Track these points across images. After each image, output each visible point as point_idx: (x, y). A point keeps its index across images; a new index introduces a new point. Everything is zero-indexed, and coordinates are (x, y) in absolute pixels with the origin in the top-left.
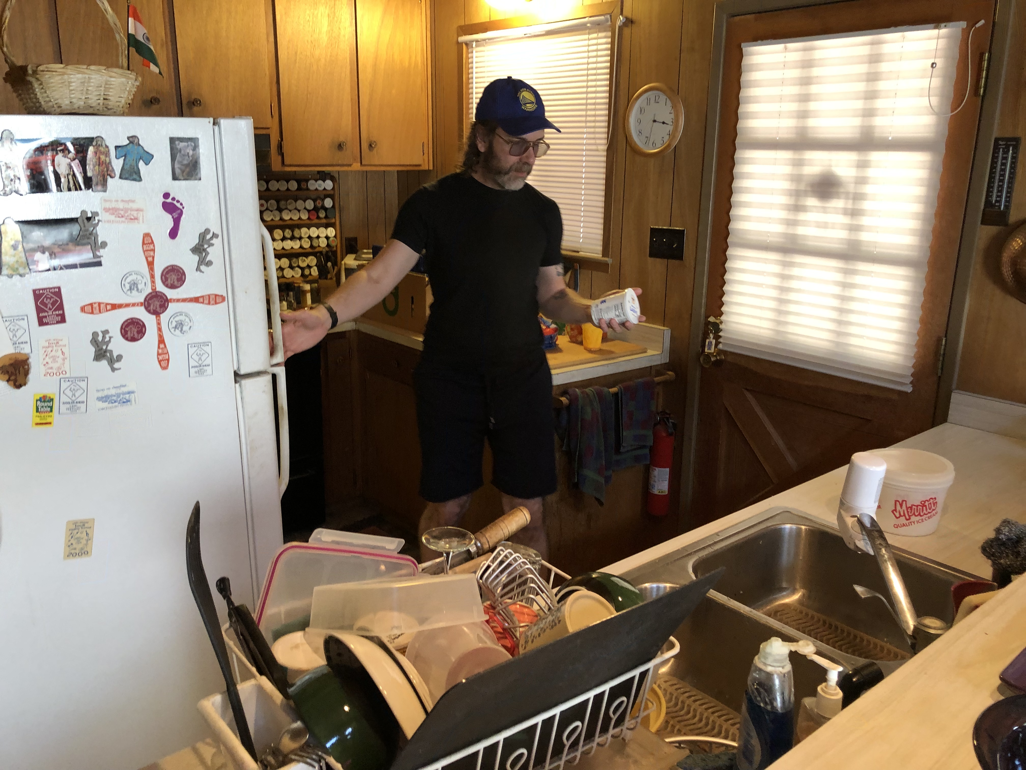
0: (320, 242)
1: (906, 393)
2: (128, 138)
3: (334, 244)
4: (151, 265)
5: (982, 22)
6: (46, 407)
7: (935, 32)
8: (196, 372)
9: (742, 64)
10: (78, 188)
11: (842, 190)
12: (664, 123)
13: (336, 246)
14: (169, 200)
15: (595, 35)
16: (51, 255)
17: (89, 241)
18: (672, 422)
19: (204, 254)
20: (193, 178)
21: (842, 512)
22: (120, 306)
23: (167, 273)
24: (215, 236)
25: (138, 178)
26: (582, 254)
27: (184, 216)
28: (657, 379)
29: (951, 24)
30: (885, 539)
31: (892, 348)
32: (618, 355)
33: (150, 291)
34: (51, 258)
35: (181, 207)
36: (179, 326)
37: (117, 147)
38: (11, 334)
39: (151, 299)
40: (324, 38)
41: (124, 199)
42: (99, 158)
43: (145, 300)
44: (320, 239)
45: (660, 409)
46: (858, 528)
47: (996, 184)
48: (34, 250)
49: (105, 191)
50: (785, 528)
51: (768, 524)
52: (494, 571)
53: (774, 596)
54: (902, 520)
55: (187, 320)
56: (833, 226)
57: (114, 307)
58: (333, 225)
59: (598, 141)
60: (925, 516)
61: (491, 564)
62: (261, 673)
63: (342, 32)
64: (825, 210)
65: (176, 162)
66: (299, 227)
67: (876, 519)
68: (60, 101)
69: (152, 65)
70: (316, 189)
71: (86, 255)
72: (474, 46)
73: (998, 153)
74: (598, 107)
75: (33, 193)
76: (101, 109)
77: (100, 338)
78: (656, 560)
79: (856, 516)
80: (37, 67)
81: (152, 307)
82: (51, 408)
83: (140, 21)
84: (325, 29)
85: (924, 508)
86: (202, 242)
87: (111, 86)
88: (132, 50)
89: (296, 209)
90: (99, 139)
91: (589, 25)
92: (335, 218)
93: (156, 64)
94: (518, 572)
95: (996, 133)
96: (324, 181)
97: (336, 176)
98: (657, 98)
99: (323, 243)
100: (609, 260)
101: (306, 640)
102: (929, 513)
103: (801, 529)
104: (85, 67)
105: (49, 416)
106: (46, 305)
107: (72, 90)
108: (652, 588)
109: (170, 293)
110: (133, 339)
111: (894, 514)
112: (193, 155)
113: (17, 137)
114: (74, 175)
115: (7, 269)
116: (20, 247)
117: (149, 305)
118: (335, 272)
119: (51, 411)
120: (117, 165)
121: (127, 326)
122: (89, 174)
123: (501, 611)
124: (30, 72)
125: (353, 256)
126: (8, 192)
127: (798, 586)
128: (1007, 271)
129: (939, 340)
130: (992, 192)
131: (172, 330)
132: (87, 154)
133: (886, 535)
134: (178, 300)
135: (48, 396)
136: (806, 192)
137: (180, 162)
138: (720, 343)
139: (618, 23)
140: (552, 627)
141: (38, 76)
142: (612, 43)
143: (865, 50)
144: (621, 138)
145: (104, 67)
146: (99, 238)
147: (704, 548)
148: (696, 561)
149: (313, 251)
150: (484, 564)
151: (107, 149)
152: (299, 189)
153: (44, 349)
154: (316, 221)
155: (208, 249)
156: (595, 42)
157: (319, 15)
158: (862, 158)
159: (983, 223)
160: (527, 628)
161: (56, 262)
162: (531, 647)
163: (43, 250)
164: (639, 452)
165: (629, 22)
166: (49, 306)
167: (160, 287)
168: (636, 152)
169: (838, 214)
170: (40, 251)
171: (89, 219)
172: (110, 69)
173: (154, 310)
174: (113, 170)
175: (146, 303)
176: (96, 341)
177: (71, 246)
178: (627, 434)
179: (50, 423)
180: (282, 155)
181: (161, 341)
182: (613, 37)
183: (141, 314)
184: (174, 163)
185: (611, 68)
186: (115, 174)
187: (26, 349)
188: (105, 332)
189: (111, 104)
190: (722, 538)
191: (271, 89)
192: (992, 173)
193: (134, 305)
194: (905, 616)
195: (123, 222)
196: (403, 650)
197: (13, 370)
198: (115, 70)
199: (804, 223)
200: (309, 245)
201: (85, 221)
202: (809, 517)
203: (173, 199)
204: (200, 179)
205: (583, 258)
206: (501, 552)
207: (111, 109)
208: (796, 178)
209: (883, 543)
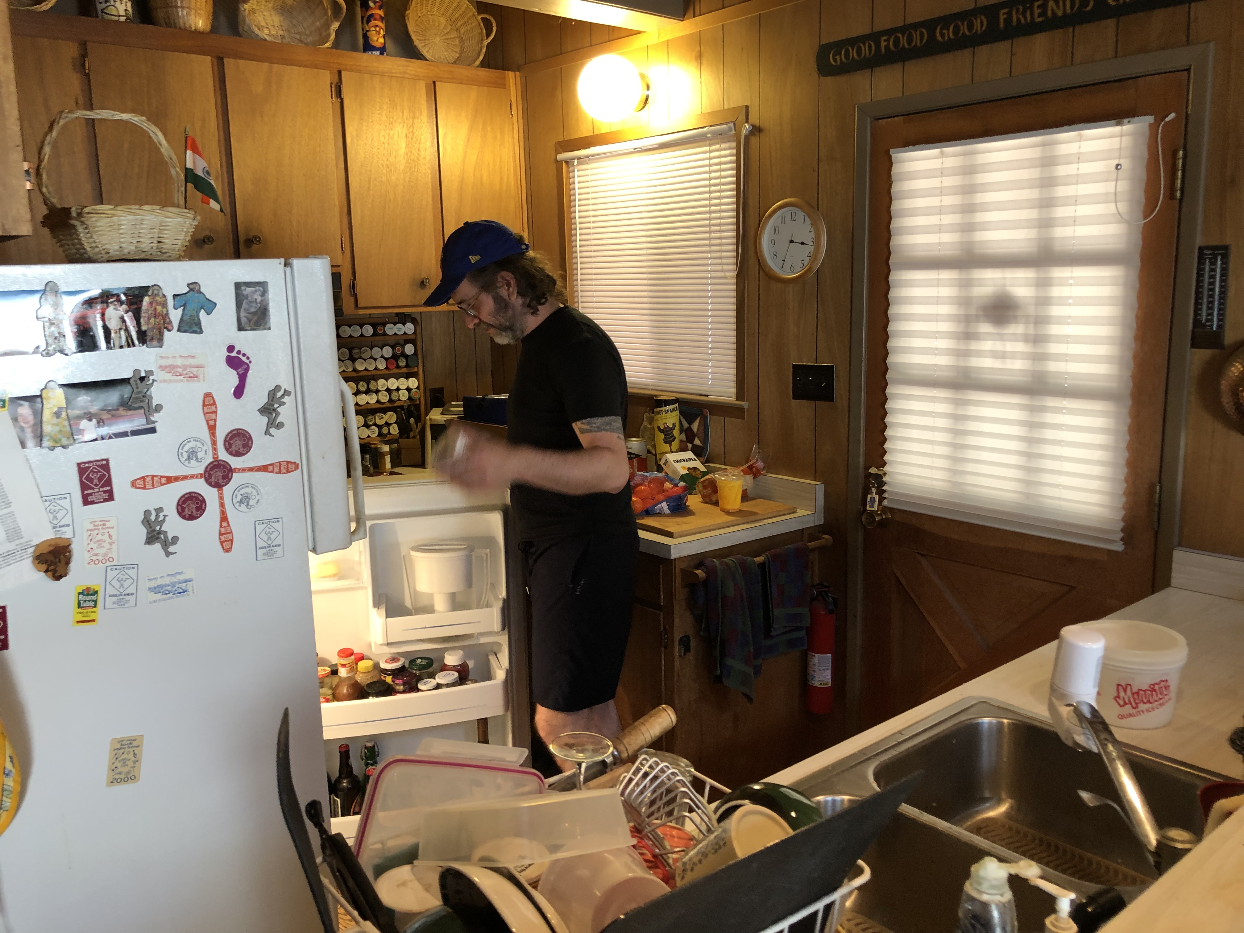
0: (401, 396)
1: (1117, 552)
2: (188, 285)
3: (416, 397)
4: (212, 429)
5: (1172, 116)
6: (89, 601)
7: (1117, 129)
8: (264, 554)
9: (892, 172)
10: (130, 344)
11: (1019, 313)
12: (802, 243)
13: (419, 399)
14: (234, 354)
15: (717, 147)
16: (98, 422)
17: (142, 404)
18: (832, 597)
19: (274, 415)
20: (262, 327)
21: (1054, 700)
22: (177, 479)
23: (231, 438)
24: (287, 393)
25: (199, 330)
26: (711, 398)
27: (250, 372)
28: (811, 545)
29: (1136, 119)
30: (1110, 733)
31: (1094, 498)
32: (760, 518)
33: (212, 460)
34: (99, 426)
35: (247, 361)
36: (245, 500)
37: (175, 296)
38: (51, 516)
39: (212, 469)
40: (402, 163)
41: (183, 355)
42: (155, 309)
43: (206, 471)
44: (400, 392)
45: (816, 581)
46: (1075, 720)
47: (1205, 300)
48: (80, 418)
49: (161, 347)
50: (982, 723)
51: (963, 718)
52: (637, 785)
53: (976, 809)
54: (1128, 709)
55: (255, 493)
56: (1013, 355)
57: (170, 480)
58: (415, 375)
59: (725, 267)
60: (1157, 703)
61: (633, 777)
62: (365, 918)
63: (422, 154)
64: (1001, 338)
65: (242, 310)
66: (375, 378)
67: (1096, 707)
68: (107, 246)
69: (211, 201)
70: (395, 334)
71: (139, 422)
72: (575, 163)
73: (1204, 264)
74: (723, 228)
75: (80, 351)
76: (154, 253)
77: (153, 518)
78: (828, 766)
79: (1072, 705)
80: (82, 209)
81: (213, 479)
82: (95, 601)
83: (200, 155)
84: (402, 151)
85: (1154, 693)
86: (272, 401)
87: (167, 228)
88: (190, 186)
89: (371, 357)
90: (156, 287)
91: (709, 135)
92: (417, 366)
93: (217, 200)
94: (666, 787)
95: (1199, 241)
96: (404, 325)
97: (419, 319)
98: (794, 215)
99: (404, 396)
100: (745, 404)
101: (414, 874)
102: (1161, 699)
103: (1002, 723)
104: (137, 207)
105: (92, 612)
106: (91, 480)
107: (121, 234)
108: (826, 802)
109: (234, 462)
110: (192, 518)
111: (1118, 702)
112: (262, 301)
113: (63, 289)
114: (127, 330)
115: (48, 440)
116: (64, 414)
117: (210, 476)
118: (419, 429)
119: (95, 606)
120: (175, 316)
121: (184, 502)
122: (144, 328)
123: (649, 834)
124: (74, 214)
125: (440, 410)
126: (51, 352)
127: (1004, 795)
128: (1226, 400)
129: (1152, 487)
130: (1201, 309)
131: (237, 505)
132: (141, 305)
133: (1112, 729)
134: (244, 470)
135: (92, 588)
136: (977, 316)
137: (246, 310)
138: (885, 498)
139: (744, 132)
140: (716, 851)
141: (83, 219)
142: (738, 155)
143: (1035, 153)
144: (753, 262)
145: (158, 207)
146: (153, 401)
147: (886, 750)
148: (877, 767)
149: (392, 406)
150: (625, 777)
151: (164, 299)
152: (375, 334)
153: (89, 533)
154: (396, 371)
155: (278, 409)
156: (717, 154)
157: (396, 136)
158: (1042, 275)
159: (1193, 346)
160: (683, 853)
161: (105, 431)
162: (690, 877)
163: (89, 417)
164: (795, 635)
165: (757, 130)
166: (96, 481)
167: (223, 455)
168: (771, 277)
169: (1018, 341)
170: (86, 418)
171: (142, 379)
172: (165, 209)
173: (216, 482)
174: (170, 322)
175: (207, 474)
176: (148, 521)
177: (122, 411)
178: (777, 612)
179: (93, 621)
180: (355, 295)
181: (224, 518)
182: (738, 148)
183: (201, 487)
184: (240, 311)
185: (738, 183)
186: (172, 326)
187: (67, 533)
188: (159, 510)
189: (165, 247)
190: (907, 737)
191: (341, 222)
192: (1199, 286)
193: (192, 477)
194: (1144, 829)
195: (182, 381)
196: (535, 884)
197: (53, 559)
198: (171, 209)
199: (979, 354)
200: (387, 399)
201: (138, 381)
202: (1010, 708)
203: (239, 352)
204: (269, 329)
205: (712, 402)
206: (644, 762)
207: (166, 253)
208: (964, 301)
209: (1108, 737)
